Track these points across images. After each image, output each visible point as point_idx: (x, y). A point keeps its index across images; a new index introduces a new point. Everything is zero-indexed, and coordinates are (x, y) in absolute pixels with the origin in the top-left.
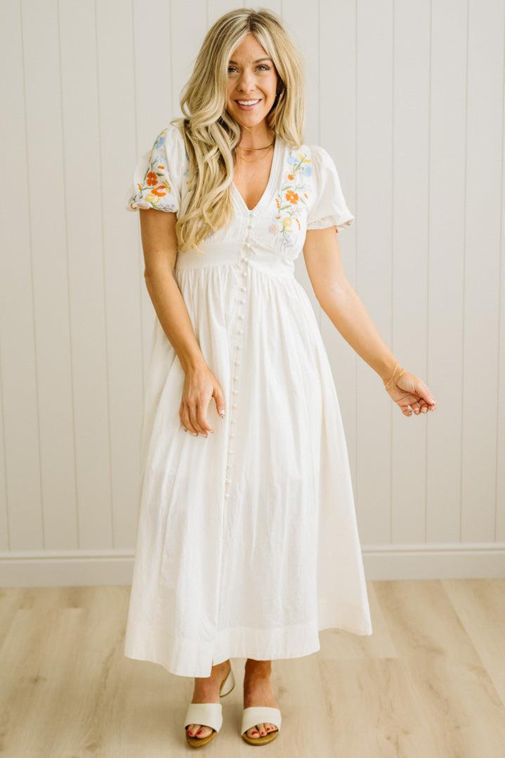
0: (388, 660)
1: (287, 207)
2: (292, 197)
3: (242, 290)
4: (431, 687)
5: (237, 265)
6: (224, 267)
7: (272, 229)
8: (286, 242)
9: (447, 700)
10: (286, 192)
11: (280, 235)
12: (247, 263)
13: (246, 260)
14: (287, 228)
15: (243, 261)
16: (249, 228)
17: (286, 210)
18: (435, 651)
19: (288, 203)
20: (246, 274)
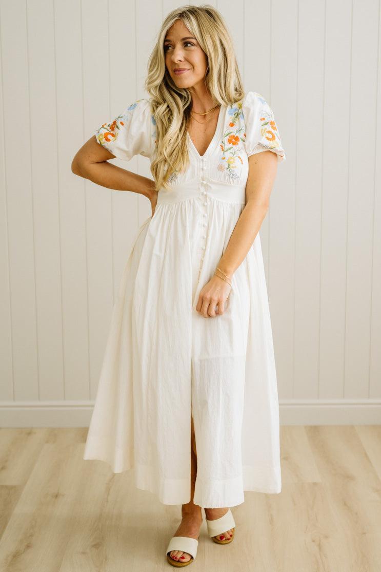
0: (315, 484)
1: (230, 149)
2: (234, 140)
3: (204, 216)
4: (345, 504)
5: (198, 198)
6: (190, 201)
7: (220, 168)
8: (232, 175)
9: (356, 514)
10: (228, 137)
11: (227, 171)
12: (206, 195)
13: (205, 193)
14: (231, 165)
15: (202, 194)
16: (203, 169)
17: (229, 151)
18: (349, 478)
19: (231, 145)
20: (206, 204)
